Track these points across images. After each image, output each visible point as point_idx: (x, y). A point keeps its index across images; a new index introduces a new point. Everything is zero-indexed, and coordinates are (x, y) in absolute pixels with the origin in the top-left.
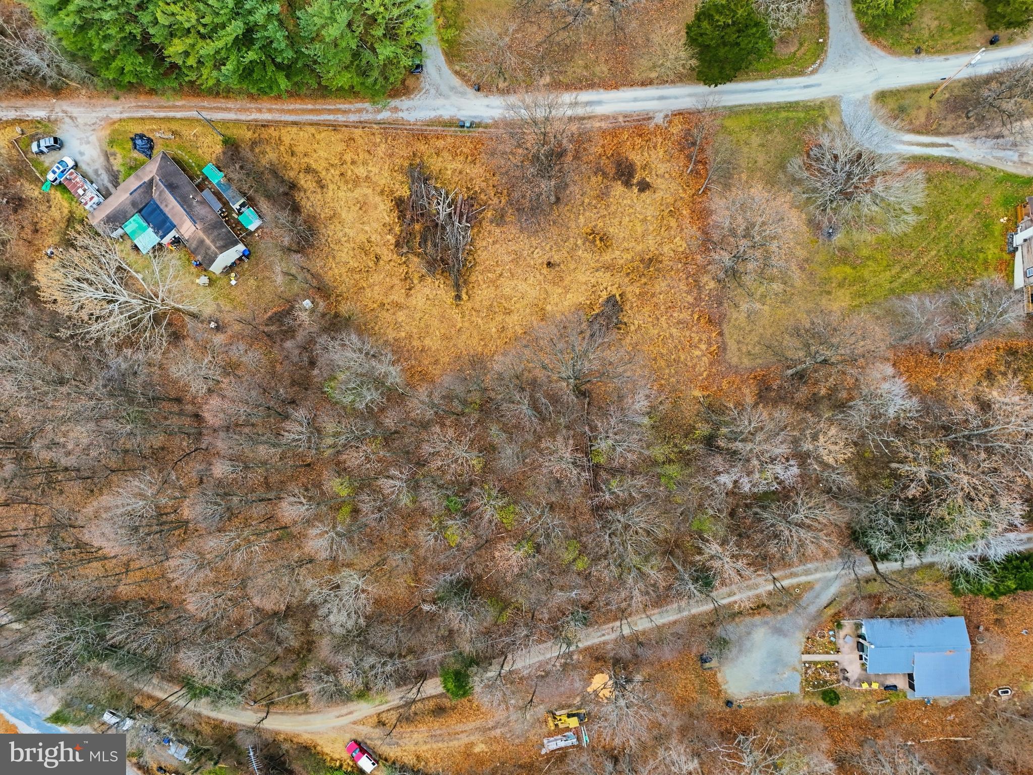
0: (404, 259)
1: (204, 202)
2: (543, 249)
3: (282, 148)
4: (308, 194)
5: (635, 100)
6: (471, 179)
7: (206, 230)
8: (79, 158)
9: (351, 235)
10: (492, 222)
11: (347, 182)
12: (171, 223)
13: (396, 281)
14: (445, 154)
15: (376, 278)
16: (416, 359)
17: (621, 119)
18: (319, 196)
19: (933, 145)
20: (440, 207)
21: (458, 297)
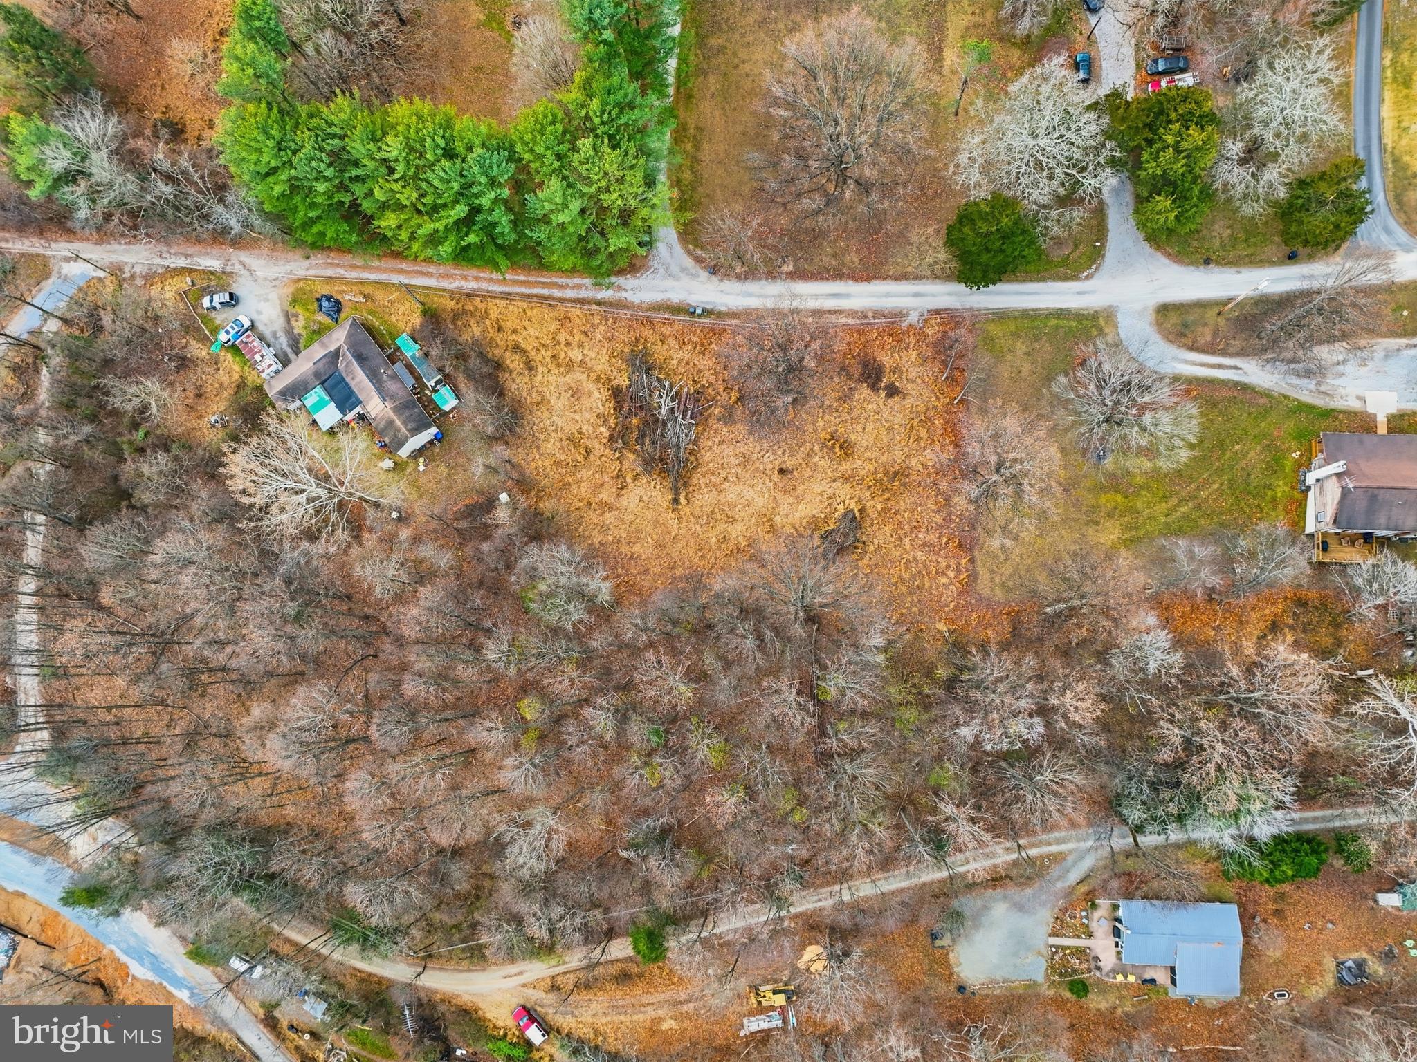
0: (617, 455)
1: (394, 377)
2: (774, 453)
3: (487, 322)
4: (514, 375)
5: (888, 295)
6: (700, 371)
7: (396, 410)
8: (255, 317)
9: (560, 424)
10: (719, 420)
11: (559, 365)
12: (357, 399)
13: (606, 478)
14: (672, 342)
15: (584, 473)
16: (623, 567)
17: (870, 314)
18: (527, 379)
19: (1219, 366)
20: (662, 401)
21: (676, 501)
